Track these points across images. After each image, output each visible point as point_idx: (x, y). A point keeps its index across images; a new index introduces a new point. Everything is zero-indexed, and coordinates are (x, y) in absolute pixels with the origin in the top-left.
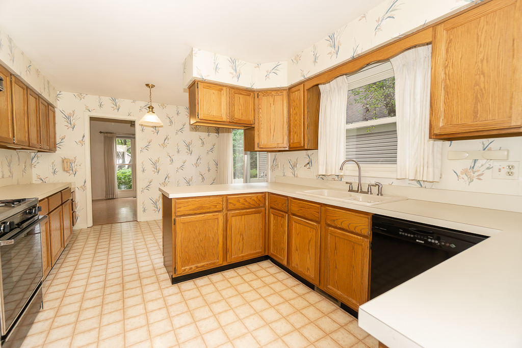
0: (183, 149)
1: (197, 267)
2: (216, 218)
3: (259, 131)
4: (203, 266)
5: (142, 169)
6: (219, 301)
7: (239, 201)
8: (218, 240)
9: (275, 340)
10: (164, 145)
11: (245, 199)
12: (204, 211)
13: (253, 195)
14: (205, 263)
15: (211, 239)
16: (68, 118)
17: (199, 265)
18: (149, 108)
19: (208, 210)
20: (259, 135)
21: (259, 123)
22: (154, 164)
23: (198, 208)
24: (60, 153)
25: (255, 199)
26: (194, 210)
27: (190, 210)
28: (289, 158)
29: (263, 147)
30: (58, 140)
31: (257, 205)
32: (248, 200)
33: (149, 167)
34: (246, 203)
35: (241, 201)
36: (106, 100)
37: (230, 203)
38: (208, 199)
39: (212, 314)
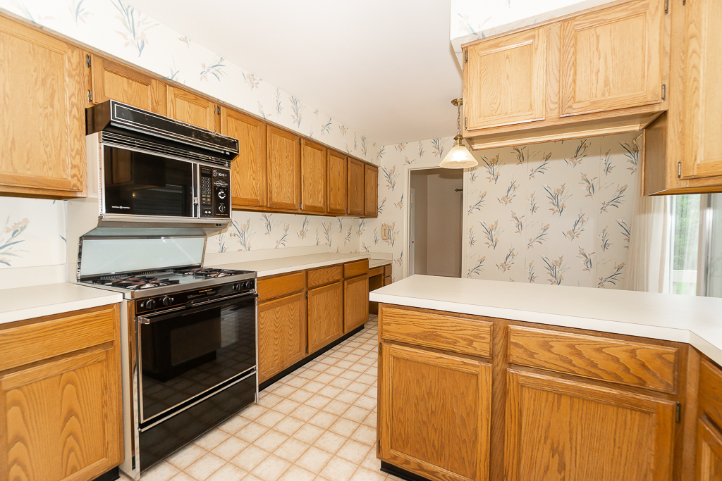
1: (421, 468)
2: (472, 374)
3: (682, 121)
7: (547, 346)
8: (475, 430)
11: (572, 346)
12: (440, 346)
13: (612, 341)
14: (439, 469)
15: (458, 421)
16: (389, 176)
17: (426, 465)
19: (450, 347)
20: (682, 133)
22: (489, 232)
23: (427, 336)
24: (383, 218)
26: (415, 336)
27: (408, 335)
30: (380, 204)
31: (627, 379)
32: (588, 352)
33: (481, 237)
34: (576, 361)
35: (558, 348)
37: (517, 345)
38: (451, 319)
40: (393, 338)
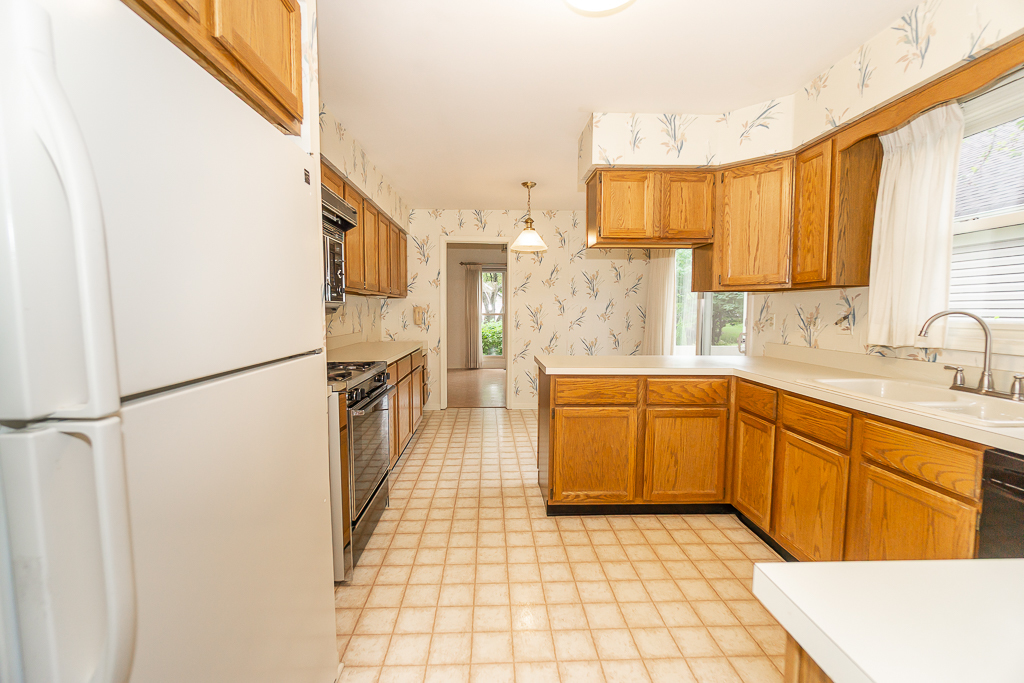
0: (583, 287)
1: (588, 497)
2: (624, 417)
3: (721, 251)
4: (597, 497)
5: (514, 324)
6: (620, 562)
7: (670, 390)
8: (626, 456)
9: (713, 657)
10: (550, 282)
11: (682, 387)
12: (603, 401)
13: (701, 380)
14: (601, 493)
15: (615, 453)
16: (421, 247)
17: (591, 493)
18: (526, 222)
19: (610, 401)
20: (722, 258)
21: (722, 235)
22: (534, 315)
23: (592, 395)
24: (413, 298)
25: (705, 387)
26: (584, 397)
27: (579, 397)
28: (798, 306)
29: (731, 283)
30: (409, 281)
31: (708, 401)
32: (691, 389)
33: (526, 320)
34: (685, 395)
35: (676, 389)
36: (469, 216)
37: (653, 391)
38: (611, 380)
39: (604, 578)
40: (566, 402)
